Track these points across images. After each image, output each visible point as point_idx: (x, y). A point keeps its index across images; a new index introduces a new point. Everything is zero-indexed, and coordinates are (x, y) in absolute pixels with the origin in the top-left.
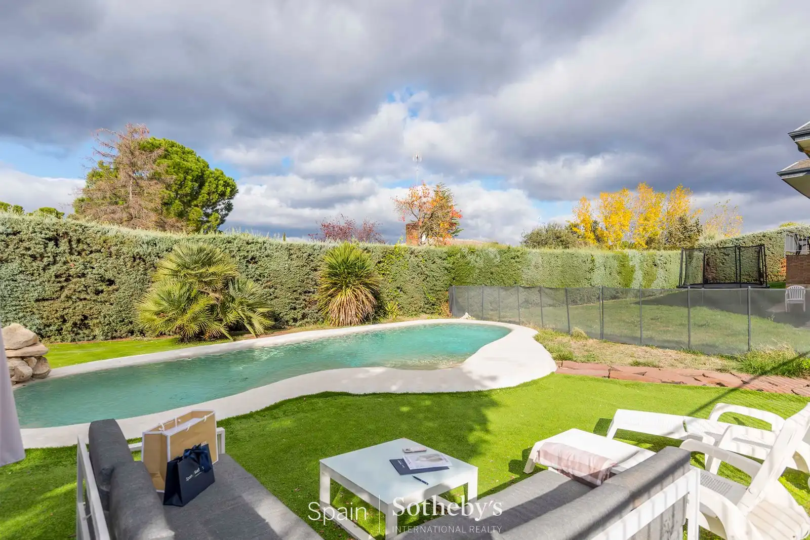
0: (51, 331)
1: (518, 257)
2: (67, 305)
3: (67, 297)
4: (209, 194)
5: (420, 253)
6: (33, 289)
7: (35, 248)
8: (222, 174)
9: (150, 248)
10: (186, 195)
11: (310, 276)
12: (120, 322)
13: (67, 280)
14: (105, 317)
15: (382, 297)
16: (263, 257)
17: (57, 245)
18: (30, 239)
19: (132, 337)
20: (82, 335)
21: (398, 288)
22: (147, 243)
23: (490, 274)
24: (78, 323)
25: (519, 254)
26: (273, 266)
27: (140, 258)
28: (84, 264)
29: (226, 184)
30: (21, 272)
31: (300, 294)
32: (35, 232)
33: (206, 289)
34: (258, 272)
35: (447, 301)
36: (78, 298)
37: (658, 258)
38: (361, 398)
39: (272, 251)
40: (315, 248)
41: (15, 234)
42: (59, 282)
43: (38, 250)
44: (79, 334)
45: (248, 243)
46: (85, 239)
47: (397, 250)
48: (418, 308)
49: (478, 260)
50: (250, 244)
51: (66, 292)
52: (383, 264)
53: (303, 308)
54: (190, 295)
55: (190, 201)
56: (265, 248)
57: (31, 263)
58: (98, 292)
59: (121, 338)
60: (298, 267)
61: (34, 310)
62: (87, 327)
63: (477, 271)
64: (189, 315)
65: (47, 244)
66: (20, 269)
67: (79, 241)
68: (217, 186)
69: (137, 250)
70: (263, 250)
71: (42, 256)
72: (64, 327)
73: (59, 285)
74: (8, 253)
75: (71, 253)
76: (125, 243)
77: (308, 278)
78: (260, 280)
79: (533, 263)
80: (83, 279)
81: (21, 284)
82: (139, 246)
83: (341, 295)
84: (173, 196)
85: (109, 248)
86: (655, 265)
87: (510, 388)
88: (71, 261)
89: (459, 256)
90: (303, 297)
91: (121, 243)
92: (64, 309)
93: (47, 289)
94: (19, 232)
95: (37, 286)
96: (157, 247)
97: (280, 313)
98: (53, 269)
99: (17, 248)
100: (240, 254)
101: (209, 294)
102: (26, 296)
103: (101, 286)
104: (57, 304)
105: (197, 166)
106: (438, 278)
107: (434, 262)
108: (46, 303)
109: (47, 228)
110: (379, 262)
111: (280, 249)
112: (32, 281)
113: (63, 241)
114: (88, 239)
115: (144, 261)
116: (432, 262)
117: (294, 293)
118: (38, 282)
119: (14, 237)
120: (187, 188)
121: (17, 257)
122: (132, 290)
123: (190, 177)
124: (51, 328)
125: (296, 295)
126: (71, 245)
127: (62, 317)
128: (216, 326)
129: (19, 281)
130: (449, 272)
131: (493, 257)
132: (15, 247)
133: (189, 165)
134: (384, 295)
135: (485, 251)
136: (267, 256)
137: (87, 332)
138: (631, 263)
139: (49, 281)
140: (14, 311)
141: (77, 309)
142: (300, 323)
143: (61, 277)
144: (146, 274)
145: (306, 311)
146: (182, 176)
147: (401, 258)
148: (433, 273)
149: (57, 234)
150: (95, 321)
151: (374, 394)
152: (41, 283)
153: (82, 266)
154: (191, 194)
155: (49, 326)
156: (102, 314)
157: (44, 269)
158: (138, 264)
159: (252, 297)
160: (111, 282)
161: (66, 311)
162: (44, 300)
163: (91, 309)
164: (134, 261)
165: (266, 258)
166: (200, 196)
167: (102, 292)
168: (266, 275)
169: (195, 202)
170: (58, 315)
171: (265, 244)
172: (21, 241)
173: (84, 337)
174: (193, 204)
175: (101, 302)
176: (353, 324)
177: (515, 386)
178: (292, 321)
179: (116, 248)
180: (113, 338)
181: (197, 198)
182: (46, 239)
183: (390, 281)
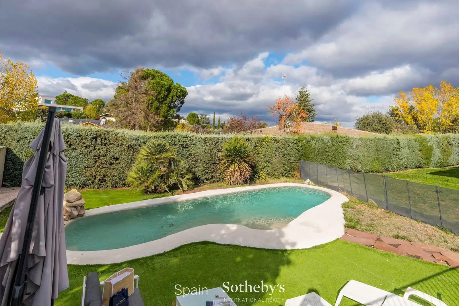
0: (89, 183)
1: (344, 141)
2: (97, 170)
3: (98, 166)
4: (172, 97)
5: (281, 140)
6: (84, 162)
7: (87, 143)
8: (180, 86)
9: (136, 142)
10: (161, 98)
11: (216, 155)
12: (120, 179)
13: (99, 158)
14: (113, 177)
15: (257, 166)
16: (191, 145)
17: (96, 141)
18: (86, 139)
19: (124, 187)
20: (102, 185)
21: (267, 161)
22: (135, 139)
23: (325, 152)
24: (101, 179)
25: (344, 139)
26: (197, 150)
27: (131, 147)
28: (106, 150)
29: (181, 91)
30: (81, 154)
31: (211, 165)
32: (88, 135)
33: (160, 166)
34: (188, 153)
35: (298, 169)
36: (102, 167)
37: (452, 140)
38: (222, 247)
39: (196, 142)
40: (219, 139)
41: (80, 136)
42: (95, 159)
43: (88, 144)
44: (101, 184)
45: (184, 137)
46: (108, 138)
47: (266, 139)
48: (279, 173)
49: (317, 144)
50: (185, 138)
51: (98, 164)
52: (258, 147)
53: (212, 173)
54: (152, 169)
55: (163, 101)
56: (193, 139)
57: (85, 150)
58: (111, 164)
59: (120, 187)
60: (210, 150)
61: (84, 172)
62: (105, 181)
63: (317, 150)
64: (151, 180)
65: (92, 140)
66: (80, 153)
67: (105, 139)
68: (177, 92)
69: (130, 143)
70: (191, 141)
71: (89, 146)
72: (95, 181)
73: (95, 160)
74: (76, 145)
75: (102, 145)
76: (125, 139)
77: (215, 156)
78: (189, 157)
79: (355, 145)
80: (105, 158)
81: (80, 160)
82: (131, 141)
83: (232, 167)
84: (154, 99)
85: (118, 142)
86: (450, 145)
87: (305, 249)
88: (101, 148)
89: (305, 142)
90: (212, 166)
91: (124, 139)
92: (96, 172)
93: (90, 162)
94: (81, 136)
95: (86, 160)
96: (140, 141)
97: (199, 176)
98: (94, 152)
99: (80, 143)
100: (180, 144)
101: (161, 169)
102: (81, 165)
103: (113, 161)
104: (93, 170)
105: (168, 83)
106: (292, 155)
107: (289, 146)
108: (89, 169)
109: (93, 133)
110: (256, 146)
111: (200, 140)
112: (84, 158)
113: (99, 139)
114: (109, 138)
115: (133, 148)
116: (288, 146)
117: (207, 164)
118: (86, 159)
119: (79, 138)
120: (162, 95)
121: (80, 147)
122: (126, 163)
123: (163, 89)
124: (89, 182)
125: (208, 165)
126: (102, 140)
127: (95, 176)
128: (163, 186)
129: (79, 158)
130: (299, 151)
131: (327, 142)
132: (79, 143)
133: (163, 82)
134: (259, 166)
135: (321, 138)
136: (193, 144)
137: (104, 183)
138: (429, 144)
139: (91, 158)
140: (76, 173)
141: (101, 172)
142: (210, 181)
143: (96, 157)
144: (133, 155)
145: (214, 174)
146: (160, 88)
147: (269, 144)
148: (289, 152)
149: (97, 136)
150: (109, 178)
151: (229, 245)
152: (88, 159)
153: (106, 151)
154: (163, 98)
155: (89, 181)
156: (112, 175)
157: (90, 153)
158: (130, 150)
159: (183, 169)
160: (117, 159)
161: (97, 173)
162: (88, 167)
163: (107, 172)
164: (129, 148)
165: (192, 145)
166: (168, 98)
167: (113, 164)
168: (192, 154)
169: (165, 102)
170: (93, 175)
171: (193, 138)
172: (82, 139)
173: (103, 187)
174: (164, 102)
175: (112, 169)
176: (238, 184)
177: (309, 248)
178: (206, 180)
179: (120, 142)
180: (116, 187)
181: (167, 99)
182: (92, 138)
183: (262, 158)
